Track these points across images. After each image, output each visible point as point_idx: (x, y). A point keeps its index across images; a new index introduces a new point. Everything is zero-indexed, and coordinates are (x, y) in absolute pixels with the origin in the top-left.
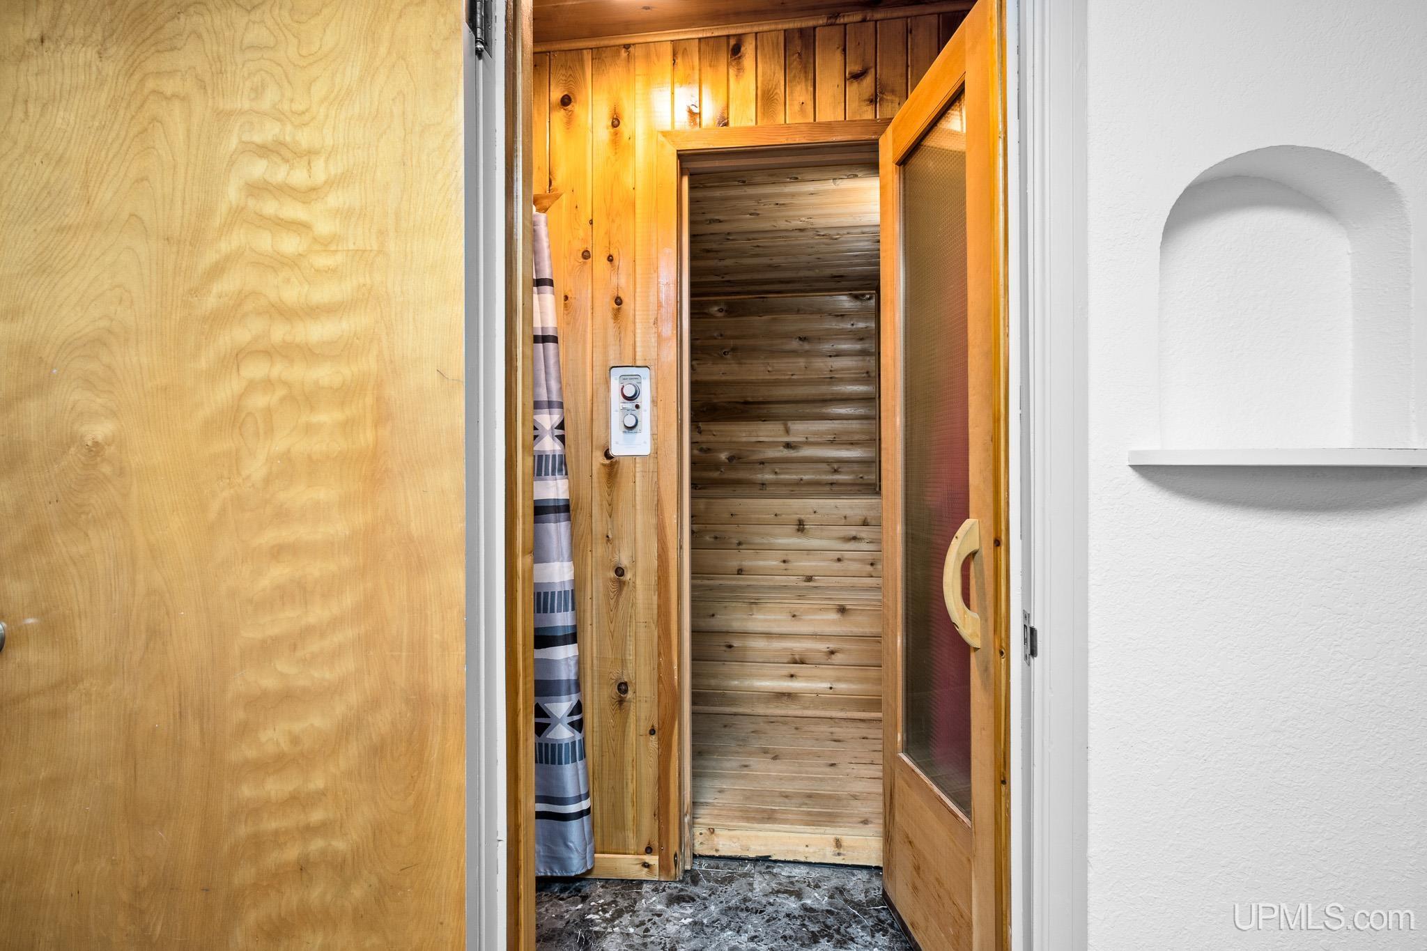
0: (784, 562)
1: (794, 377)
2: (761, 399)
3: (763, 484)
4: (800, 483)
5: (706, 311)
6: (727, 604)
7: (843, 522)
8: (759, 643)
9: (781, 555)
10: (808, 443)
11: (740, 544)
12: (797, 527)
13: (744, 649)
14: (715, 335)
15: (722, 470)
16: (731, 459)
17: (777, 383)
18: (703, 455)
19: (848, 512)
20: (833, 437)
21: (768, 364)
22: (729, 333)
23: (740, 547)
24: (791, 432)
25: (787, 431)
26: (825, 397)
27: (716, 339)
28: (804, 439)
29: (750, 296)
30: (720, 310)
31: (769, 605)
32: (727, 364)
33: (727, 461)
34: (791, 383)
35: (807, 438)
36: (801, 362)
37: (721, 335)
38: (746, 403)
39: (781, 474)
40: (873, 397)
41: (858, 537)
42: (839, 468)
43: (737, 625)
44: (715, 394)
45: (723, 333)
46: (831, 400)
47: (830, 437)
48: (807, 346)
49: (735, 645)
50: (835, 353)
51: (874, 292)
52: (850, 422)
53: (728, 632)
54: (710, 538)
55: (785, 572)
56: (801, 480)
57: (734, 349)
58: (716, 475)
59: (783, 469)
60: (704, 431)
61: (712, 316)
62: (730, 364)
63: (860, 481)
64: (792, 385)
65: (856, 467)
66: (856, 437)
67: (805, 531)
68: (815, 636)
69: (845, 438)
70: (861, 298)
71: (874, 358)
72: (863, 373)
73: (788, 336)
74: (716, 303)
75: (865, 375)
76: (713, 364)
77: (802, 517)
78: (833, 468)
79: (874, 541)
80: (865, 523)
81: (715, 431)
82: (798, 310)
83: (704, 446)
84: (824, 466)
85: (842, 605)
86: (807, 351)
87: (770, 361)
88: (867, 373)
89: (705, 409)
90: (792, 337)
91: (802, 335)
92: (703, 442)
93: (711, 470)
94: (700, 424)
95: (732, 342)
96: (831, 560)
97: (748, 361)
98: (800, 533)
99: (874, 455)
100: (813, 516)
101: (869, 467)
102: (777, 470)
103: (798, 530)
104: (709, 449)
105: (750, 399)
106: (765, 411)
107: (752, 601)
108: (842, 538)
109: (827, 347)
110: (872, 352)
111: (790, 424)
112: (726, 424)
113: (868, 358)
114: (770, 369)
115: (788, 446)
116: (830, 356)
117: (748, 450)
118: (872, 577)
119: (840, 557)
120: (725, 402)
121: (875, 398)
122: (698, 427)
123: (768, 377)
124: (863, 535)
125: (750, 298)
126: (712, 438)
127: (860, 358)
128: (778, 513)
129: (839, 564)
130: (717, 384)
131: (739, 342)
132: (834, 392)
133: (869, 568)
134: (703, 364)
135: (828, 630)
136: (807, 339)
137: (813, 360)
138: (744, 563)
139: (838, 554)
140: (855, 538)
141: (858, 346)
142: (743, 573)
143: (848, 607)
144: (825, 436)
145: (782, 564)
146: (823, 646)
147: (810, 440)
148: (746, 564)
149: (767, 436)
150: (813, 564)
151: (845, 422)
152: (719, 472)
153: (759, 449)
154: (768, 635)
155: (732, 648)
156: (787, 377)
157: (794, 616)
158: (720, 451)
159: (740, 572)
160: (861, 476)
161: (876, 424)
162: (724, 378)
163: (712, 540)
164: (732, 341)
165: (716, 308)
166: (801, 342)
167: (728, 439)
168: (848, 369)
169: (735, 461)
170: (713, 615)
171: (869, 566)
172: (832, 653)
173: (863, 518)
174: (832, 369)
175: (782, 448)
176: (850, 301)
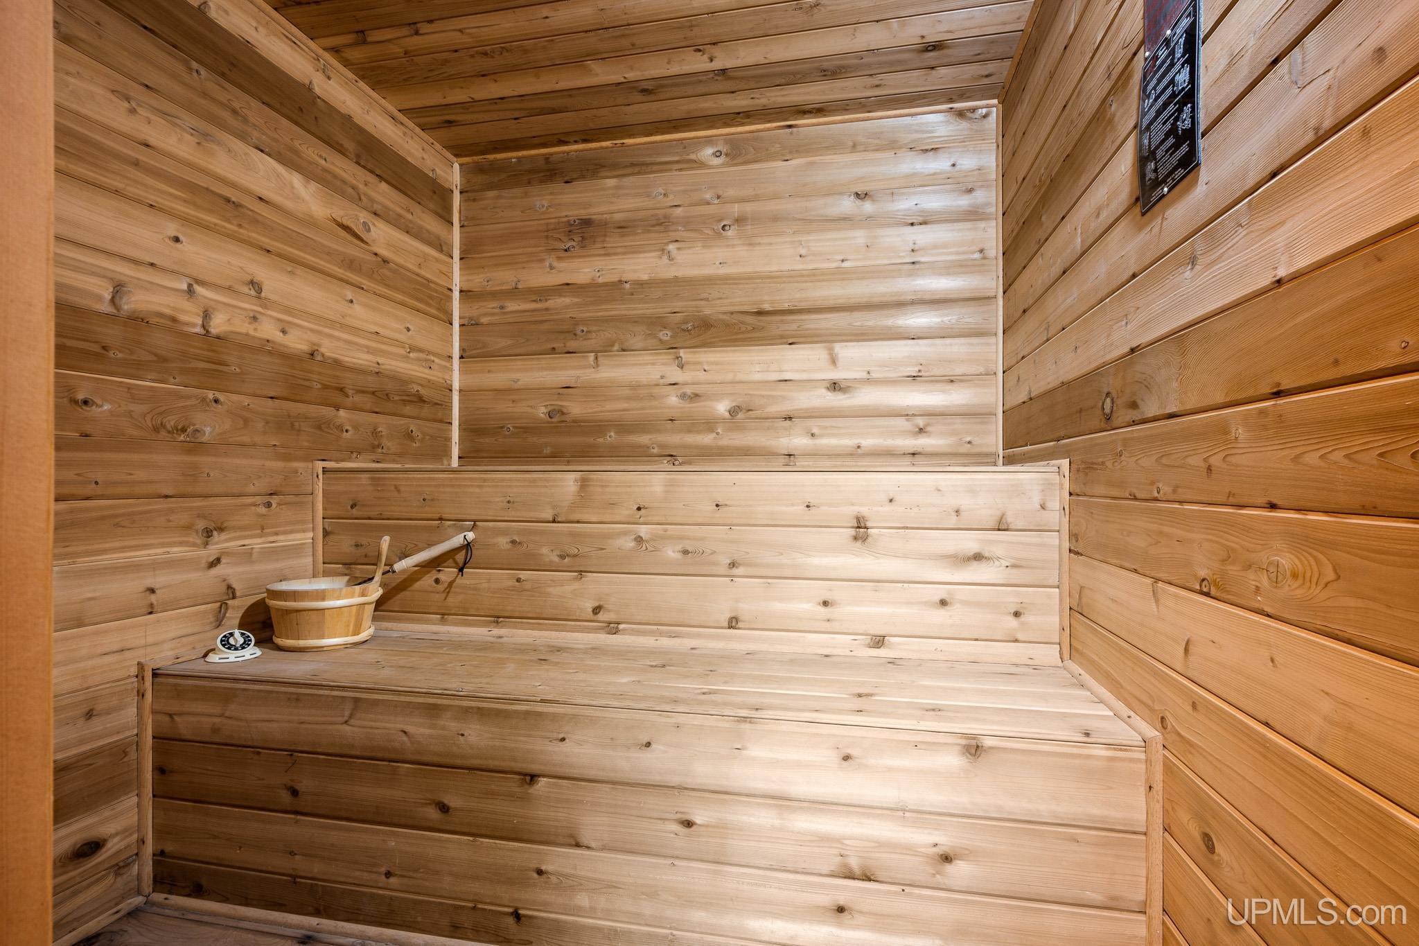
0: (825, 603)
1: (845, 264)
2: (786, 306)
3: (790, 455)
4: (856, 453)
5: (693, 157)
6: (681, 719)
7: (953, 521)
8: (762, 818)
9: (822, 590)
10: (869, 381)
11: (733, 565)
12: (852, 532)
13: (722, 828)
14: (708, 196)
15: (719, 431)
16: (733, 412)
17: (815, 276)
18: (687, 405)
19: (965, 502)
20: (917, 369)
21: (800, 242)
22: (731, 193)
23: (735, 571)
24: (840, 363)
25: (834, 361)
26: (903, 298)
27: (708, 203)
28: (864, 375)
29: (768, 125)
30: (718, 154)
31: (785, 727)
32: (728, 246)
33: (727, 415)
34: (841, 275)
35: (869, 373)
36: (859, 237)
37: (719, 197)
38: (760, 313)
39: (822, 436)
40: (992, 294)
41: (987, 555)
42: (928, 425)
43: (704, 772)
44: (707, 299)
45: (720, 193)
46: (913, 303)
47: (913, 371)
48: (868, 207)
49: (698, 822)
50: (921, 219)
51: (995, 101)
52: (948, 341)
53: (682, 788)
54: (673, 552)
55: (827, 626)
56: (859, 447)
57: (740, 221)
58: (706, 439)
59: (826, 428)
60: (688, 363)
61: (701, 165)
62: (733, 246)
63: (966, 448)
64: (843, 279)
65: (959, 425)
66: (959, 370)
67: (870, 539)
68: (899, 812)
69: (937, 371)
70: (969, 114)
71: (993, 223)
72: (973, 253)
73: (833, 191)
74: (709, 141)
75: (977, 256)
76: (704, 247)
77: (864, 511)
78: (917, 426)
79: (1023, 563)
80: (1002, 526)
81: (707, 362)
82: (854, 146)
83: (689, 390)
84: (901, 423)
85: (973, 737)
86: (870, 217)
87: (804, 238)
88: (981, 251)
89: (689, 326)
90: (841, 194)
91: (861, 188)
92: (686, 384)
93: (698, 432)
94: (682, 353)
95: (736, 209)
96: (926, 603)
97: (765, 240)
98: (859, 544)
99: (993, 400)
100: (888, 508)
101: (982, 423)
102: (815, 430)
103: (855, 538)
104: (697, 395)
105: (767, 307)
106: (794, 327)
107: (744, 713)
108: (950, 556)
109: (905, 205)
110: (990, 214)
111: (839, 349)
112: (726, 351)
113: (982, 224)
114: (803, 252)
115: (835, 386)
116: (912, 224)
117: (763, 396)
118: (1016, 641)
119: (944, 596)
120: (725, 313)
121: (995, 297)
122: (678, 358)
123: (800, 267)
124: (997, 551)
125: (769, 130)
126: (701, 376)
127: (968, 225)
128: (813, 502)
129: (943, 613)
130: (710, 281)
131: (749, 208)
132: (918, 288)
133: (1013, 622)
134: (690, 248)
135: (935, 798)
136: (871, 196)
137: (880, 232)
138: (741, 605)
139: (940, 592)
140: (978, 557)
141: (964, 202)
142: (740, 625)
143: (988, 742)
144: (902, 369)
145: (822, 609)
146: (925, 838)
147: (874, 375)
148: (746, 609)
149: (797, 371)
150: (886, 610)
151: (938, 341)
152: (714, 435)
153: (783, 393)
154: (781, 801)
155: (694, 828)
156: (834, 265)
157: (847, 758)
158: (718, 397)
159: (733, 623)
160: (968, 439)
161: (997, 344)
162: (723, 271)
163: (679, 556)
164: (736, 205)
165: (709, 151)
166: (859, 202)
167: (729, 377)
168: (945, 245)
169: (740, 415)
170: (648, 745)
171: (1011, 619)
172: (947, 859)
173: (998, 513)
174: (916, 247)
175: (823, 391)
176: (948, 122)
